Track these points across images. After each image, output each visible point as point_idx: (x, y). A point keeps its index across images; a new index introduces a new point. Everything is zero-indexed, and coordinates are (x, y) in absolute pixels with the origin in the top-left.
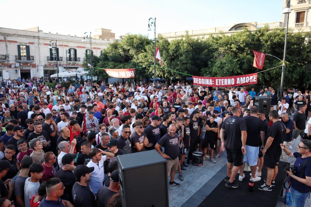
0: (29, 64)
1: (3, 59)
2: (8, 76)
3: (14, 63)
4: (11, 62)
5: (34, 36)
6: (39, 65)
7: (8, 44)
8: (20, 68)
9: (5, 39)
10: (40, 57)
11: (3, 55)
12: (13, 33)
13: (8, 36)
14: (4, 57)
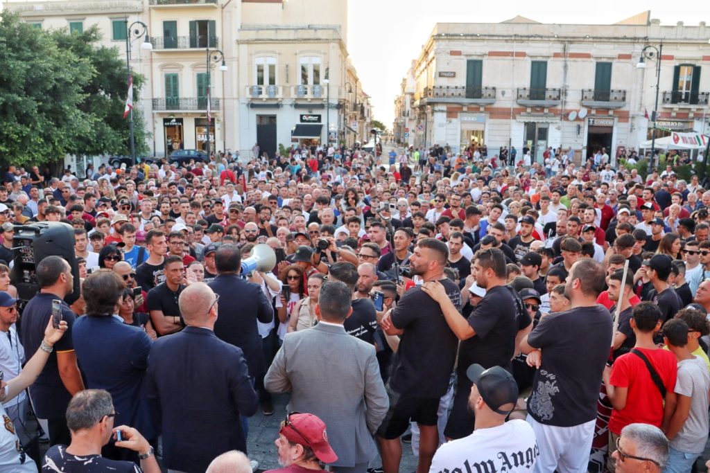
0: (611, 113)
1: (555, 99)
2: (559, 140)
3: (577, 107)
4: (569, 107)
5: (635, 38)
6: (638, 115)
7: (568, 63)
8: (589, 121)
9: (565, 50)
10: (642, 92)
11: (554, 90)
12: (584, 35)
13: (571, 42)
14: (555, 95)
